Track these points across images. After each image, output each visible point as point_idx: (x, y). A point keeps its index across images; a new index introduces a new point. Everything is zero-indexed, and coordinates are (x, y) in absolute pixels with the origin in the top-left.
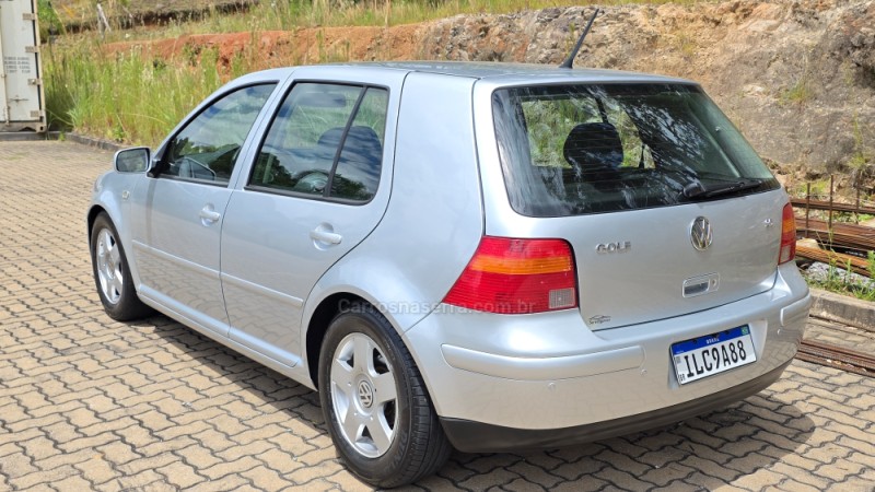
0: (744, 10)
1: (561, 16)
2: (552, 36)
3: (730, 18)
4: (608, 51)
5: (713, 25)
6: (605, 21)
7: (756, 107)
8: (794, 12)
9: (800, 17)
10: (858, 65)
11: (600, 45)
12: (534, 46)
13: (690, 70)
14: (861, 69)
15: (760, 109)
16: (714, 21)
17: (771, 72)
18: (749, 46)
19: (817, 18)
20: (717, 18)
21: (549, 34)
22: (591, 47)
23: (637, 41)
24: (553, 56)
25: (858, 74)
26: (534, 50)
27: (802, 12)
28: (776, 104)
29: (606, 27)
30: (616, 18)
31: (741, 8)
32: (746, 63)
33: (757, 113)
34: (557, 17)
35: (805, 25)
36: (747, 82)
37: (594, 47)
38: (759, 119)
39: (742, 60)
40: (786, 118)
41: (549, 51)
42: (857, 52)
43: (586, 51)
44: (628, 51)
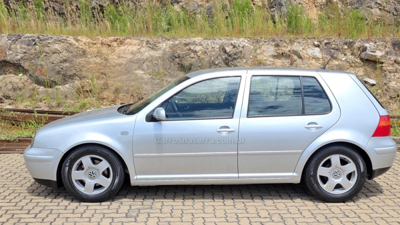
0: (120, 41)
1: (22, 38)
2: (21, 48)
3: (115, 44)
4: (61, 56)
6: (54, 42)
7: (144, 79)
8: (147, 44)
9: (150, 46)
10: (179, 64)
11: (54, 53)
12: (11, 52)
13: (109, 65)
14: (180, 65)
15: (146, 80)
16: (108, 45)
17: (145, 66)
18: (133, 56)
19: (157, 46)
20: (110, 44)
21: (18, 47)
22: (48, 54)
23: (76, 52)
24: (25, 57)
25: (179, 67)
26: (11, 54)
27: (150, 44)
28: (151, 78)
29: (56, 45)
30: (60, 41)
31: (119, 40)
32: (133, 62)
33: (145, 81)
34: (20, 38)
35: (153, 49)
36: (136, 70)
37: (51, 54)
38: (146, 84)
39: (131, 61)
40: (157, 83)
41: (23, 55)
42: (177, 59)
43: (46, 55)
44: (72, 56)
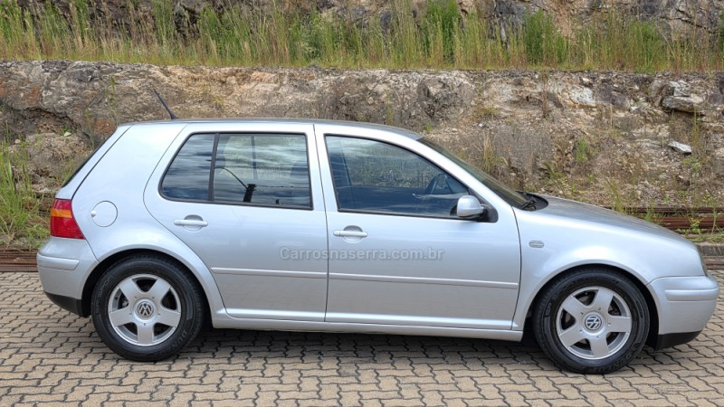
0: (242, 75)
1: (69, 68)
2: (67, 85)
3: (233, 80)
4: (139, 100)
5: (220, 84)
6: (127, 76)
8: (290, 80)
9: (295, 83)
10: (346, 116)
11: (126, 95)
12: (50, 93)
16: (220, 81)
18: (266, 101)
19: (308, 85)
20: (223, 79)
21: (63, 84)
23: (166, 93)
26: (49, 96)
27: (296, 80)
29: (131, 81)
30: (137, 74)
31: (240, 73)
34: (65, 69)
35: (300, 89)
37: (121, 96)
